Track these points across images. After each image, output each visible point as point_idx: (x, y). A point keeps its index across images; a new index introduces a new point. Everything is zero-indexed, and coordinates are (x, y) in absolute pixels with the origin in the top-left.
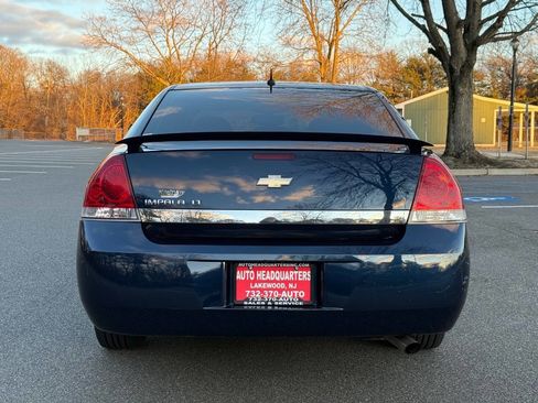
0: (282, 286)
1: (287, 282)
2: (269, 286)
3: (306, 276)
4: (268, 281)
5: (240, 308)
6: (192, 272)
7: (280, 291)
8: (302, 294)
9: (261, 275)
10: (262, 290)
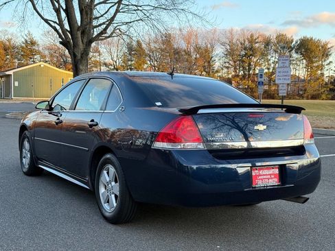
0: (269, 177)
1: (270, 175)
2: (265, 177)
3: (276, 171)
4: (264, 175)
5: (254, 189)
6: (239, 172)
7: (269, 179)
8: (276, 180)
9: (261, 172)
10: (262, 179)
